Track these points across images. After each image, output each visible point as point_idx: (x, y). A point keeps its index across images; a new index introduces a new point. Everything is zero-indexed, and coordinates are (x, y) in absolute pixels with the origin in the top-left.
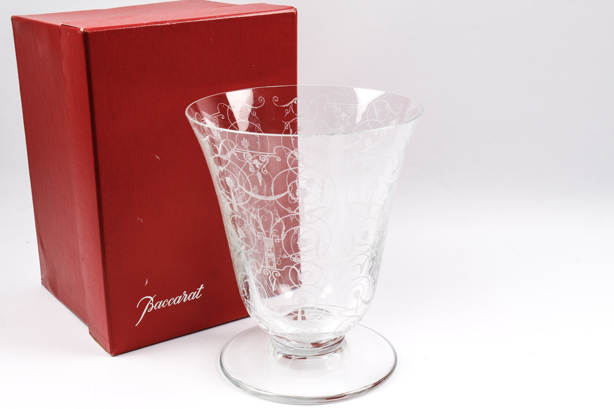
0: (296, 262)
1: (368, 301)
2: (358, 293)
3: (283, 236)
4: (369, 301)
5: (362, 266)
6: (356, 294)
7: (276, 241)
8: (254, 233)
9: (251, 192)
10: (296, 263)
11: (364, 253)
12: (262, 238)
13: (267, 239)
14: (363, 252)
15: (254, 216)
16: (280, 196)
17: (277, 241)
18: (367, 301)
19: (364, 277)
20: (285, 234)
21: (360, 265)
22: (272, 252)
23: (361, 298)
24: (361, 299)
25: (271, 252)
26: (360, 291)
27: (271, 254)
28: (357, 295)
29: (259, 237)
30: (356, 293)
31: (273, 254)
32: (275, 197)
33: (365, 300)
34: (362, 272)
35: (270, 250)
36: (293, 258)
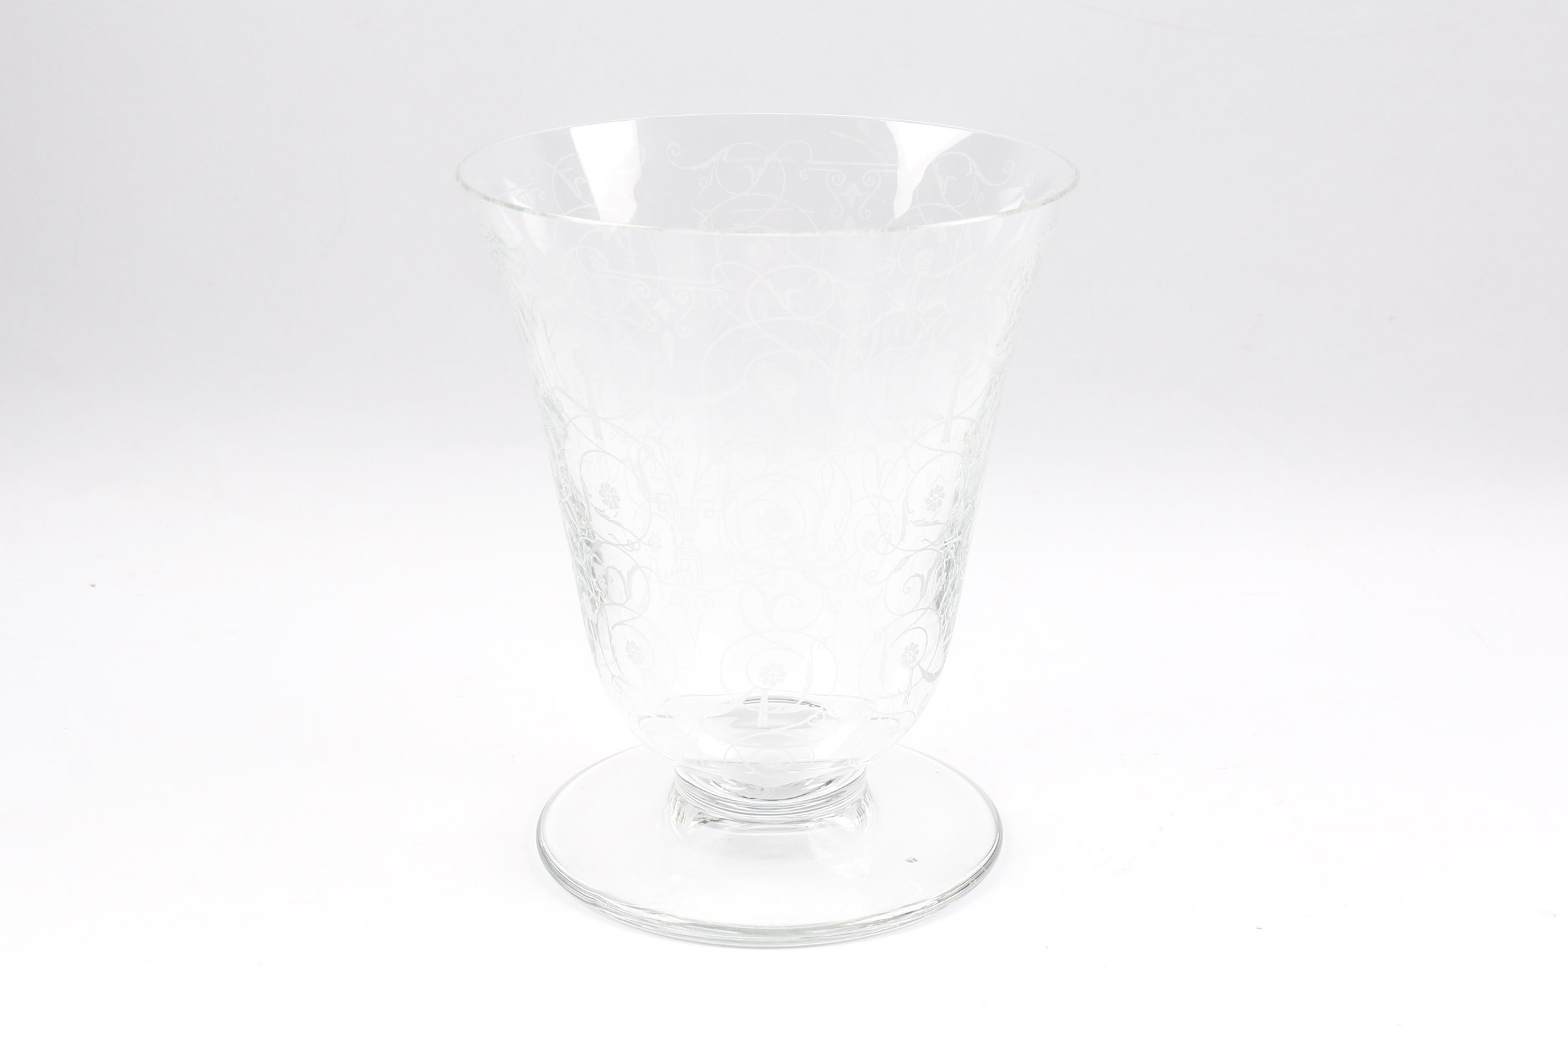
1: (935, 674)
2: (912, 652)
4: (937, 674)
5: (925, 578)
6: (907, 655)
11: (932, 544)
14: (929, 544)
18: (933, 673)
19: (929, 608)
21: (921, 577)
23: (918, 663)
24: (920, 666)
26: (917, 646)
28: (911, 657)
30: (909, 652)
33: (929, 671)
34: (924, 594)
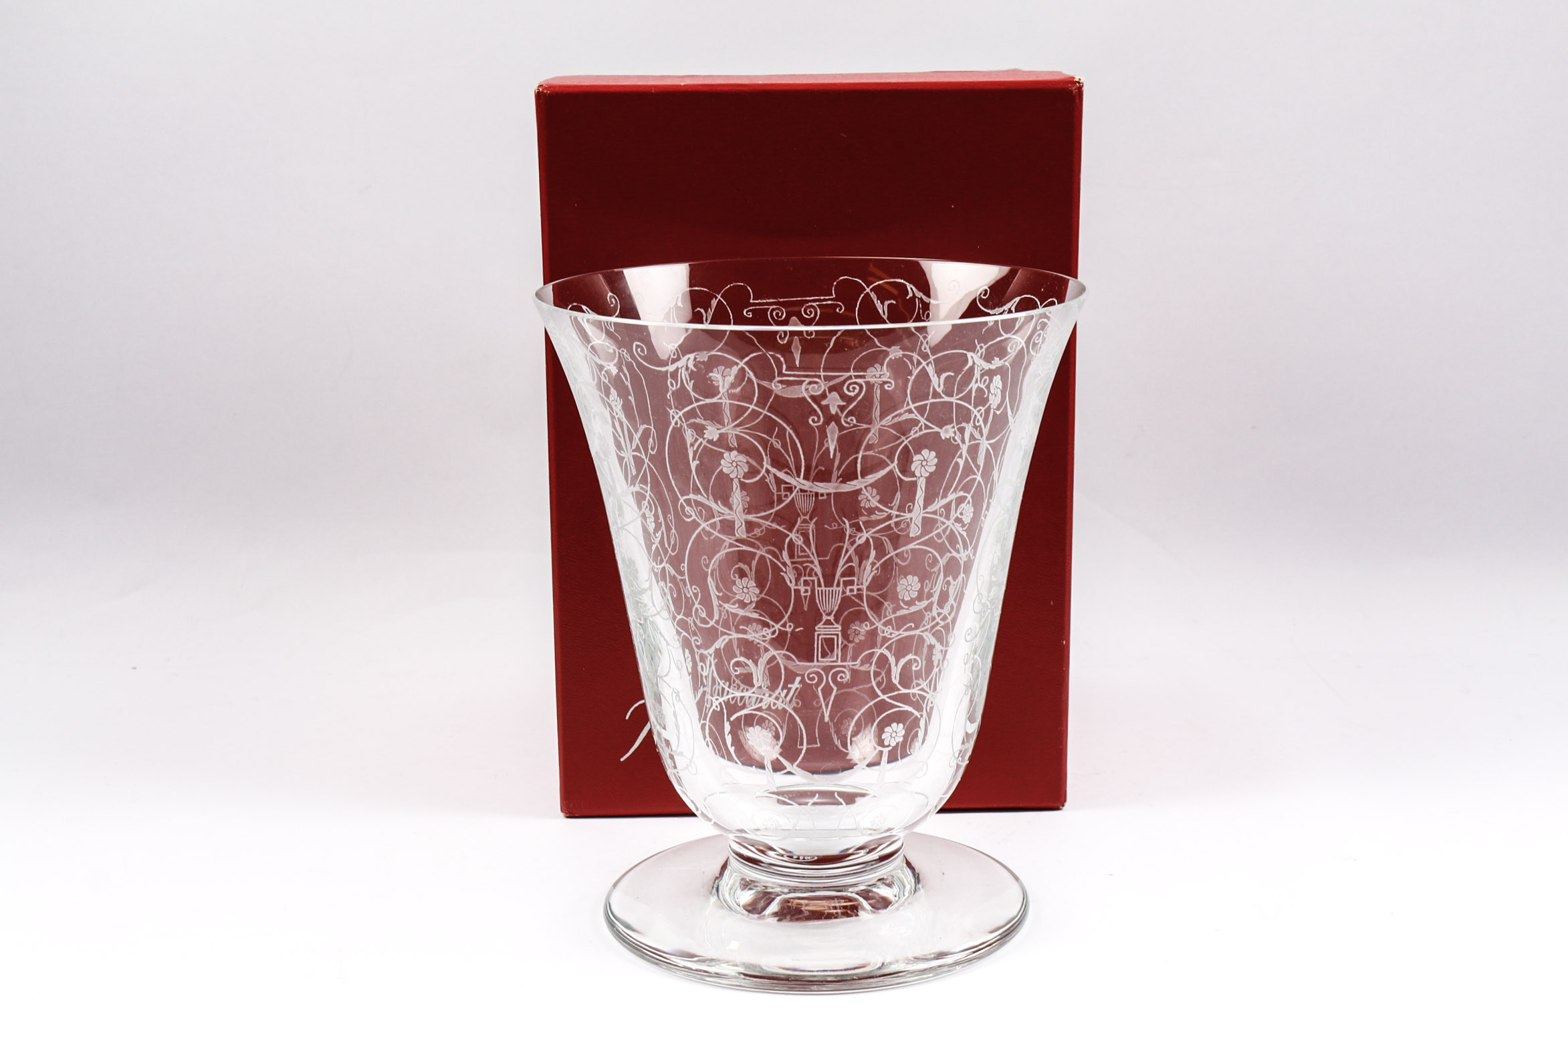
0: (889, 636)
3: (868, 577)
7: (848, 593)
8: (791, 582)
9: (801, 480)
10: (891, 639)
12: (813, 591)
13: (826, 591)
15: (798, 537)
16: (875, 477)
17: (852, 590)
20: (872, 571)
22: (834, 623)
25: (832, 621)
27: (832, 626)
29: (802, 588)
31: (836, 626)
32: (863, 480)
35: (831, 618)
36: (883, 628)
